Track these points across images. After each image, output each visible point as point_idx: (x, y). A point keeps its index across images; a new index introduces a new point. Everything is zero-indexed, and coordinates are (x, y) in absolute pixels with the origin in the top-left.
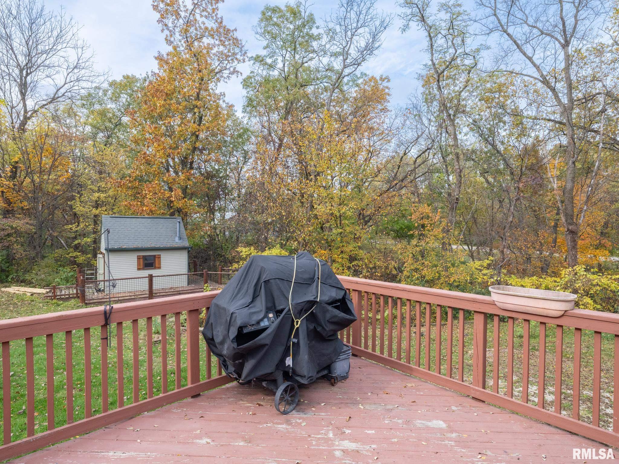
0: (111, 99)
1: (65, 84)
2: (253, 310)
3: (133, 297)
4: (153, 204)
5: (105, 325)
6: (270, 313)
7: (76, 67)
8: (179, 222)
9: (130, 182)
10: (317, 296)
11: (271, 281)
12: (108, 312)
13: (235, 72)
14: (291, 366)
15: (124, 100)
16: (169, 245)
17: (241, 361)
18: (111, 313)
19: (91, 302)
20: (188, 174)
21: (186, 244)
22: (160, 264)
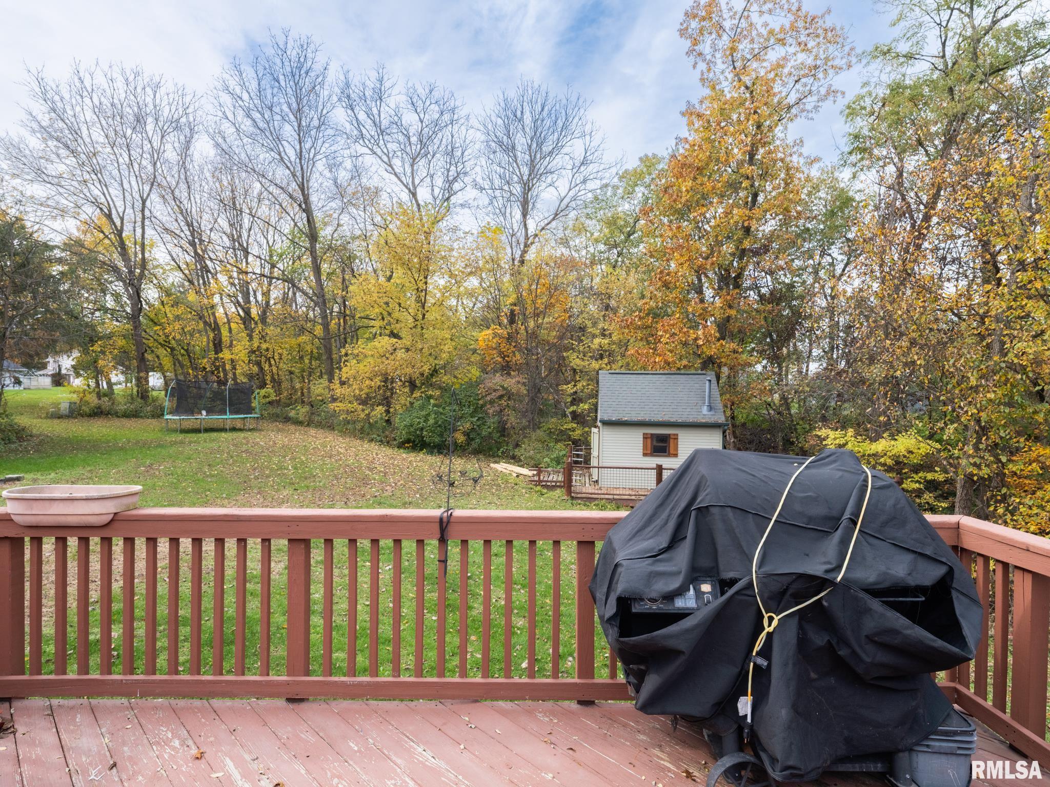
0: (622, 198)
1: (570, 190)
2: (661, 567)
3: (633, 497)
4: (671, 351)
5: (443, 540)
6: (705, 582)
7: (582, 164)
8: (710, 381)
9: (640, 318)
10: (840, 567)
11: (713, 510)
12: (445, 520)
13: (831, 92)
14: (749, 720)
15: (640, 195)
16: (691, 419)
17: (643, 667)
18: (448, 522)
19: (579, 496)
20: (729, 298)
21: (721, 419)
22: (676, 449)
